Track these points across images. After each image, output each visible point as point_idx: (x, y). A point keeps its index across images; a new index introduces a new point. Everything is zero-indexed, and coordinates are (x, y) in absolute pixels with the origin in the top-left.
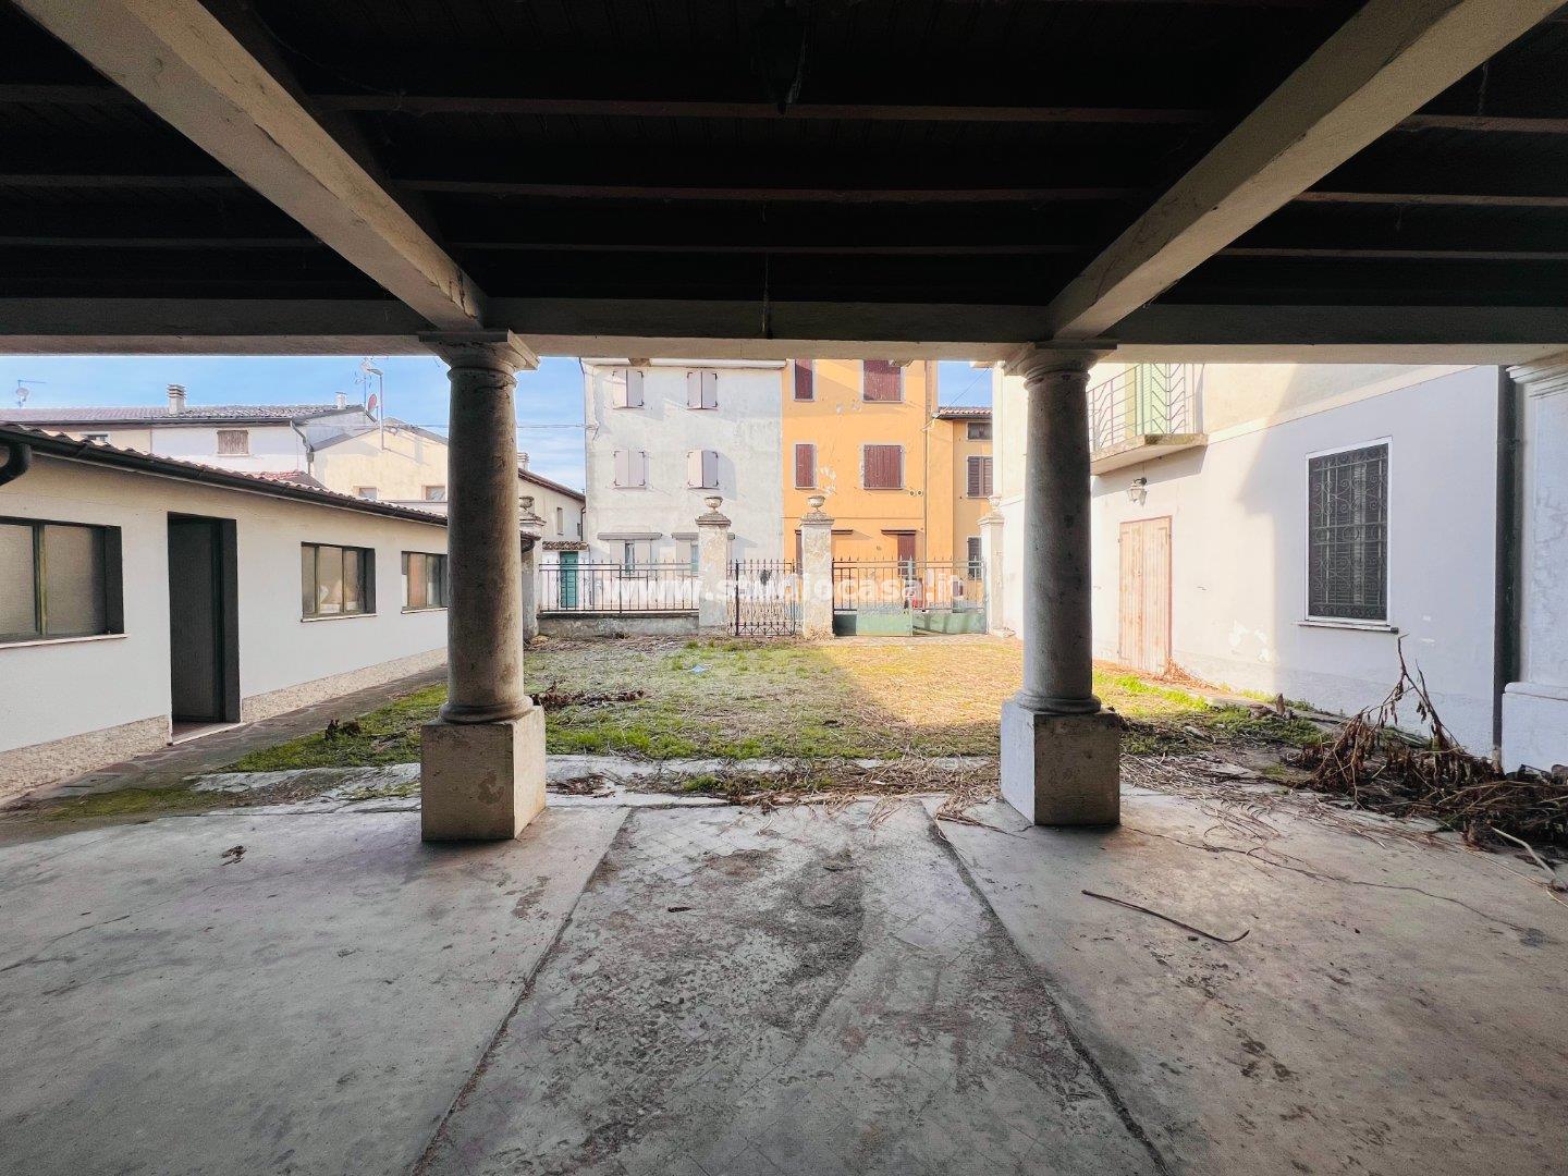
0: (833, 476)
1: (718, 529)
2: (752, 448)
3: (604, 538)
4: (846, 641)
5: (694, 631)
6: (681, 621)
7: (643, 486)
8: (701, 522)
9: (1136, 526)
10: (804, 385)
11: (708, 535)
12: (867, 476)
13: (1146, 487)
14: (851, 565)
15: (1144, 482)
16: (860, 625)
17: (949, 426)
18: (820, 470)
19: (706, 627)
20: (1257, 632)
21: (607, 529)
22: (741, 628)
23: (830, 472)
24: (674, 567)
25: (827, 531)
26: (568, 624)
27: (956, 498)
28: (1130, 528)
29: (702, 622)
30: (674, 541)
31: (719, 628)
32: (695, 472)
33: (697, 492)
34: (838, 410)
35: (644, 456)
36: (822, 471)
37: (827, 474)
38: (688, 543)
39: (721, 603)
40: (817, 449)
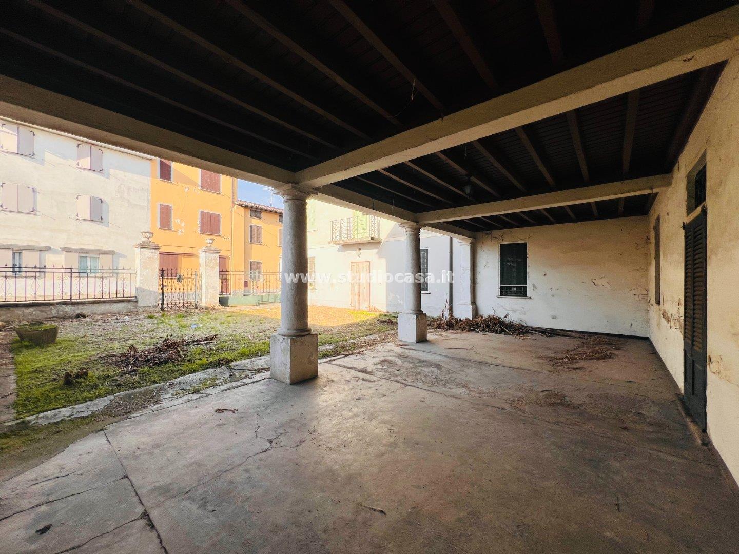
0: (183, 224)
1: (153, 251)
2: (129, 201)
5: (134, 310)
6: (123, 304)
7: (33, 212)
9: (357, 263)
10: (165, 173)
12: (202, 227)
13: (361, 251)
15: (360, 249)
17: (243, 210)
18: (175, 220)
19: (144, 307)
20: (397, 296)
22: (164, 306)
23: (181, 222)
24: (63, 270)
25: (217, 255)
27: (246, 243)
28: (355, 264)
29: (141, 304)
31: (153, 306)
32: (84, 210)
33: (84, 222)
34: (186, 190)
35: (34, 191)
36: (176, 221)
37: (179, 223)
38: (77, 255)
39: (155, 293)
40: (173, 208)
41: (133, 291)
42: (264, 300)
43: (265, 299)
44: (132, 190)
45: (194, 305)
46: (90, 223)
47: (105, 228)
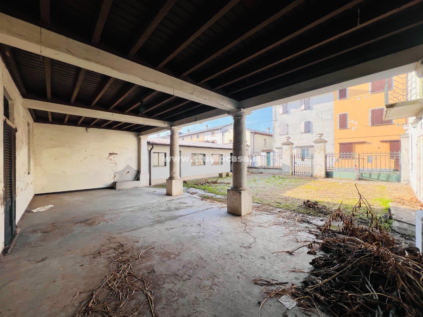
2: (322, 118)
3: (277, 148)
4: (329, 180)
6: (278, 170)
7: (287, 134)
8: (283, 144)
10: (343, 95)
11: (285, 147)
12: (372, 121)
14: (332, 155)
16: (334, 175)
21: (277, 146)
22: (295, 173)
23: (355, 121)
26: (253, 169)
29: (283, 171)
30: (296, 148)
31: (288, 173)
32: (302, 128)
33: (303, 134)
34: (358, 99)
35: (288, 126)
36: (351, 122)
37: (353, 123)
38: (300, 148)
39: (289, 166)
40: (348, 114)
41: (281, 165)
42: (372, 177)
43: (374, 176)
44: (323, 112)
45: (311, 174)
46: (305, 134)
47: (311, 135)
